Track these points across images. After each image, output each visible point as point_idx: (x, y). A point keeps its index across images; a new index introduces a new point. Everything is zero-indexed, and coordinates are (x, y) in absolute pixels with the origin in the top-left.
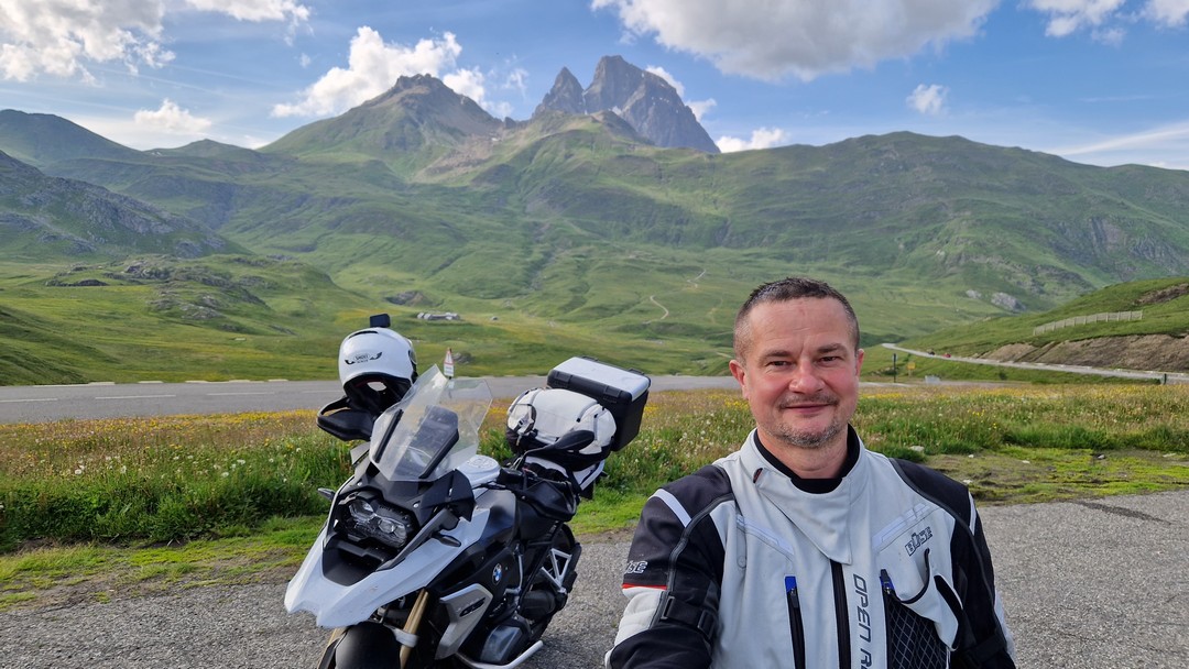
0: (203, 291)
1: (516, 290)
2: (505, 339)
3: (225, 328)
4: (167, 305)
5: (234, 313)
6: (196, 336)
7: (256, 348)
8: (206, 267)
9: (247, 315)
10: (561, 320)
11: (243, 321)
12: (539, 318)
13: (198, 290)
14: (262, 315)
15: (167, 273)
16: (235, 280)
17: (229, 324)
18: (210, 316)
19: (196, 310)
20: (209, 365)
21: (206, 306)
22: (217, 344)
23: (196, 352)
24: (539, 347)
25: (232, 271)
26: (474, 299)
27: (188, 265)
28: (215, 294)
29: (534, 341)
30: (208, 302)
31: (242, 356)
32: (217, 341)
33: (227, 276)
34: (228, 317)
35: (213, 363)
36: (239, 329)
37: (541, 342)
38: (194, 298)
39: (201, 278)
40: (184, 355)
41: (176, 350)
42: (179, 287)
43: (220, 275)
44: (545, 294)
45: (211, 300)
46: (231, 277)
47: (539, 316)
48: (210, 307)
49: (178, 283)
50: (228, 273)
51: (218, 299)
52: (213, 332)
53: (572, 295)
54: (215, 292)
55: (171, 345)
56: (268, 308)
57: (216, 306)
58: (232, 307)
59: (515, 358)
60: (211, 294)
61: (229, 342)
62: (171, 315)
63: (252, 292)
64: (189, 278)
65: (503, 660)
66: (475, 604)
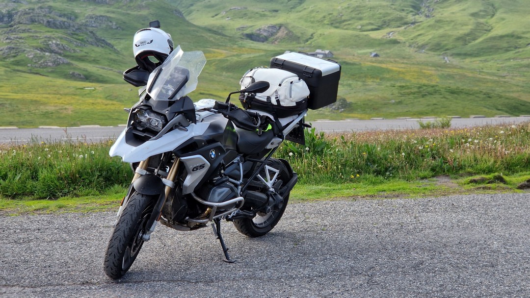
0: (48, 34)
1: (401, 18)
2: (389, 80)
3: (73, 77)
4: (13, 52)
5: (81, 59)
6: (43, 87)
7: (106, 98)
8: (50, 7)
9: (95, 61)
10: (459, 55)
11: (92, 68)
12: (432, 53)
13: (44, 33)
14: (111, 60)
15: (10, 16)
16: (81, 20)
17: (77, 72)
18: (57, 64)
19: (42, 57)
20: (59, 118)
21: (52, 51)
22: (66, 94)
23: (44, 104)
24: (430, 89)
25: (77, 10)
26: (350, 32)
27: (31, 6)
28: (61, 38)
29: (425, 82)
30: (54, 48)
31: (92, 107)
32: (66, 91)
33: (73, 16)
34: (75, 63)
35: (62, 115)
36: (88, 78)
37: (433, 83)
38: (39, 43)
39: (45, 19)
40: (32, 108)
41: (23, 102)
42: (24, 31)
43: (64, 15)
44: (438, 21)
45: (57, 45)
46: (76, 17)
47: (431, 50)
48: (56, 53)
49: (23, 27)
50: (73, 13)
51: (64, 43)
52: (60, 81)
53: (473, 20)
54: (60, 35)
55: (19, 96)
56: (117, 52)
57: (61, 51)
58: (80, 51)
59: (400, 103)
60: (56, 38)
61: (78, 92)
62: (17, 63)
63: (99, 34)
64: (33, 21)
65: (219, 202)
66: (200, 166)
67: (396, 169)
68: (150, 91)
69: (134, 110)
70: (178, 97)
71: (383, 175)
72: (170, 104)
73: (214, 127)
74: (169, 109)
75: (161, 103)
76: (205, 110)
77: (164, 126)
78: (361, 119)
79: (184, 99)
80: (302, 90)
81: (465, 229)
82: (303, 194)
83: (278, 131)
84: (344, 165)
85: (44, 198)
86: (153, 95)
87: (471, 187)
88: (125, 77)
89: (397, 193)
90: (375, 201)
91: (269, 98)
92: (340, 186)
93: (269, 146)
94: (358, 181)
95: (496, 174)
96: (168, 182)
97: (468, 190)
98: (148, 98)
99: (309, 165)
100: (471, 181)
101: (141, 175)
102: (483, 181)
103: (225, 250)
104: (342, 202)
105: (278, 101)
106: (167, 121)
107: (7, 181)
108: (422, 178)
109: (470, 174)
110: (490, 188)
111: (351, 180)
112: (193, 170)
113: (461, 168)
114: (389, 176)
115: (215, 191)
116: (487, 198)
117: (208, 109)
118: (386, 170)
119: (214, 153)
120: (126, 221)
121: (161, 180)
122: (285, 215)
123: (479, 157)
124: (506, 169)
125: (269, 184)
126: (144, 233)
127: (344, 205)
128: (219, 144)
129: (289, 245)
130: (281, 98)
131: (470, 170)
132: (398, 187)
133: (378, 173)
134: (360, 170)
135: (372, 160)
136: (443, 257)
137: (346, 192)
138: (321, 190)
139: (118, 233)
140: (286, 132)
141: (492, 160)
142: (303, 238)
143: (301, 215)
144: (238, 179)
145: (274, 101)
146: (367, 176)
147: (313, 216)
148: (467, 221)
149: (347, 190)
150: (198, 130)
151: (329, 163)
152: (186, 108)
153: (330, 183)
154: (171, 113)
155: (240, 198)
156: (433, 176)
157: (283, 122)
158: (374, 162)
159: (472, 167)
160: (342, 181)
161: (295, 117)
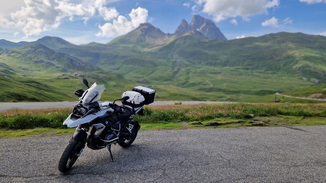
0: (92, 80)
1: (170, 79)
2: (167, 92)
8: (93, 74)
10: (182, 87)
15: (84, 76)
25: (99, 75)
26: (159, 82)
29: (175, 93)
37: (177, 93)
39: (92, 77)
43: (96, 76)
44: (178, 80)
47: (176, 86)
53: (185, 80)
56: (108, 84)
63: (104, 80)
64: (89, 77)
65: (109, 140)
66: (101, 127)
67: (171, 119)
68: (82, 99)
69: (75, 106)
70: (93, 101)
71: (167, 121)
72: (89, 104)
73: (108, 112)
74: (89, 106)
75: (87, 104)
76: (105, 106)
77: (86, 113)
78: (161, 101)
79: (96, 103)
80: (142, 98)
81: (194, 144)
82: (144, 128)
83: (134, 112)
84: (156, 118)
85: (64, 128)
86: (83, 101)
87: (193, 126)
88: (75, 93)
89: (171, 127)
90: (165, 131)
91: (131, 101)
92: (155, 124)
93: (130, 117)
94: (160, 123)
95: (199, 121)
96: (89, 133)
97: (192, 127)
98: (81, 102)
99: (147, 117)
100: (193, 124)
101: (78, 131)
102: (195, 124)
103: (112, 156)
104: (155, 131)
105: (134, 102)
106: (87, 111)
107: (53, 122)
108: (178, 122)
109: (192, 121)
110: (198, 127)
111: (158, 123)
112: (98, 129)
113: (189, 119)
114: (169, 121)
115: (107, 136)
116: (198, 130)
117: (106, 106)
118: (168, 119)
119: (107, 122)
120: (67, 151)
121: (86, 133)
122: (137, 137)
123: (194, 116)
124: (201, 119)
125: (130, 130)
126: (78, 154)
127: (155, 132)
128: (110, 119)
129: (136, 151)
130: (135, 101)
131: (191, 120)
132: (172, 125)
133: (166, 120)
134: (161, 119)
135: (164, 116)
136: (190, 158)
137: (157, 127)
138: (149, 126)
139: (63, 156)
140: (137, 112)
141: (197, 117)
142: (141, 147)
143: (142, 137)
144: (119, 130)
145: (132, 102)
146: (163, 121)
147: (146, 137)
148: (194, 141)
149: (157, 126)
150: (101, 114)
151: (152, 117)
152: (95, 106)
153: (152, 124)
154: (89, 108)
155: (118, 138)
156: (181, 121)
157: (136, 109)
158: (165, 117)
159: (192, 119)
160: (156, 123)
161: (140, 107)
